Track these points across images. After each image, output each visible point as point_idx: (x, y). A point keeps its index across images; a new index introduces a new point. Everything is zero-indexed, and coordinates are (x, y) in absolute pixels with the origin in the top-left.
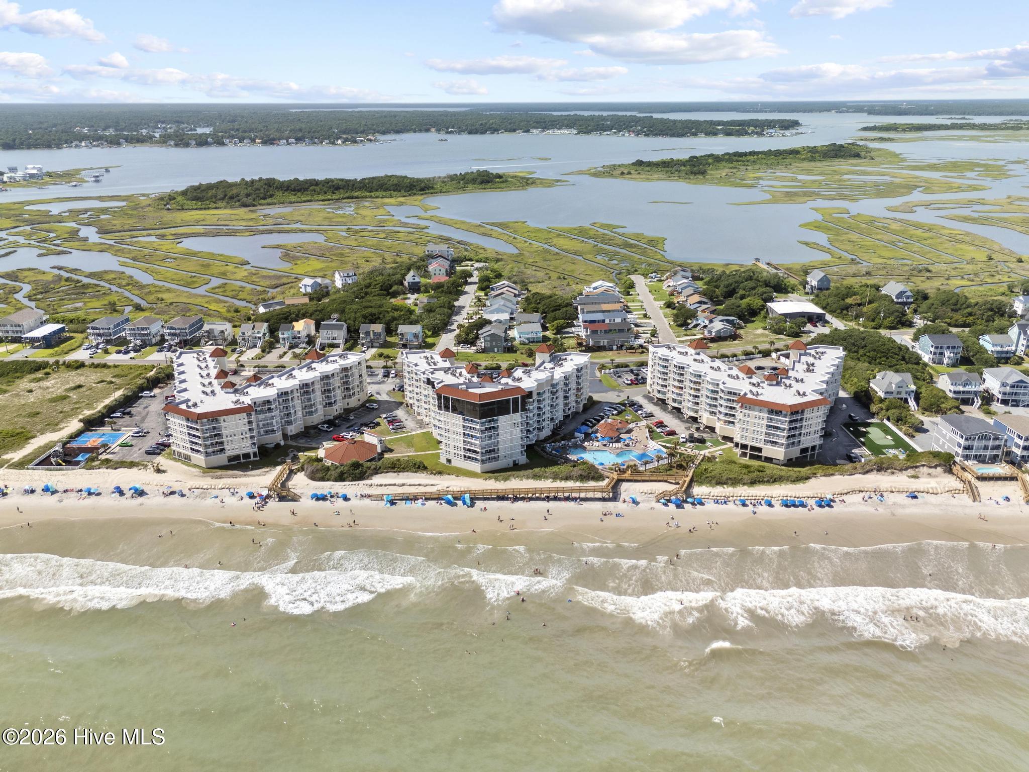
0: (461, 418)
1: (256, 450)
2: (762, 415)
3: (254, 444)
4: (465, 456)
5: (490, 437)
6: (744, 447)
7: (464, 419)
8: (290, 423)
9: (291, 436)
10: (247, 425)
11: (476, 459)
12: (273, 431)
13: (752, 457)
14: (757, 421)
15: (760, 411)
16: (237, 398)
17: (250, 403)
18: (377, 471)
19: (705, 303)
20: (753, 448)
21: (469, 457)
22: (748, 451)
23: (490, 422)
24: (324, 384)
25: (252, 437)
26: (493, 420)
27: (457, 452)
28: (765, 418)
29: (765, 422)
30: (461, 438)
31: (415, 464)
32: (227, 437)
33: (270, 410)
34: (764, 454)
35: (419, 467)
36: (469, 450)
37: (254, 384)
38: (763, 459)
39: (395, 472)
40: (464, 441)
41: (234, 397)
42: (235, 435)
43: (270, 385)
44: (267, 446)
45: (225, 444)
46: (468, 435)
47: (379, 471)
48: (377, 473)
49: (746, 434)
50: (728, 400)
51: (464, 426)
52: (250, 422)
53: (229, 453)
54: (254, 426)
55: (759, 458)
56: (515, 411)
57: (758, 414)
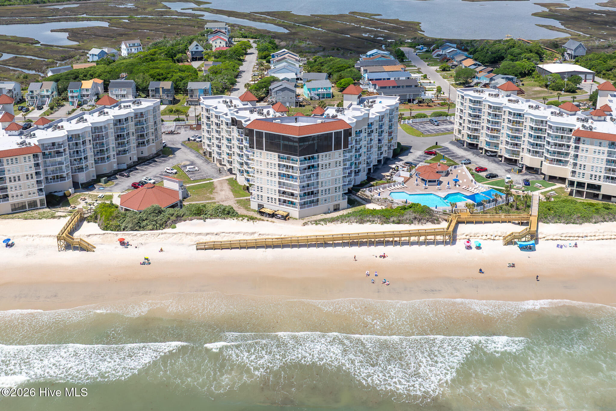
0: (277, 156)
1: (44, 197)
2: (602, 148)
3: (41, 190)
4: (279, 200)
5: (309, 177)
6: (580, 185)
7: (279, 157)
8: (81, 169)
9: (82, 184)
10: (33, 168)
11: (292, 203)
12: (62, 178)
13: (589, 195)
14: (596, 156)
15: (600, 145)
16: (21, 141)
17: (37, 144)
18: (179, 218)
19: (479, 65)
20: (590, 186)
21: (285, 201)
22: (585, 190)
23: (309, 159)
24: (117, 129)
25: (38, 182)
26: (313, 158)
27: (270, 196)
28: (606, 152)
29: (605, 157)
30: (277, 179)
31: (224, 210)
32: (10, 181)
33: (58, 153)
34: (603, 191)
35: (228, 213)
36: (284, 193)
37: (42, 127)
38: (600, 197)
39: (201, 219)
40: (280, 183)
41: (19, 139)
42: (19, 180)
43: (59, 127)
44: (56, 194)
45: (9, 189)
46: (284, 175)
47: (183, 218)
48: (181, 221)
49: (584, 172)
50: (557, 137)
51: (279, 165)
52: (37, 165)
53: (11, 201)
54: (41, 170)
55: (596, 196)
56: (338, 147)
57: (598, 148)
